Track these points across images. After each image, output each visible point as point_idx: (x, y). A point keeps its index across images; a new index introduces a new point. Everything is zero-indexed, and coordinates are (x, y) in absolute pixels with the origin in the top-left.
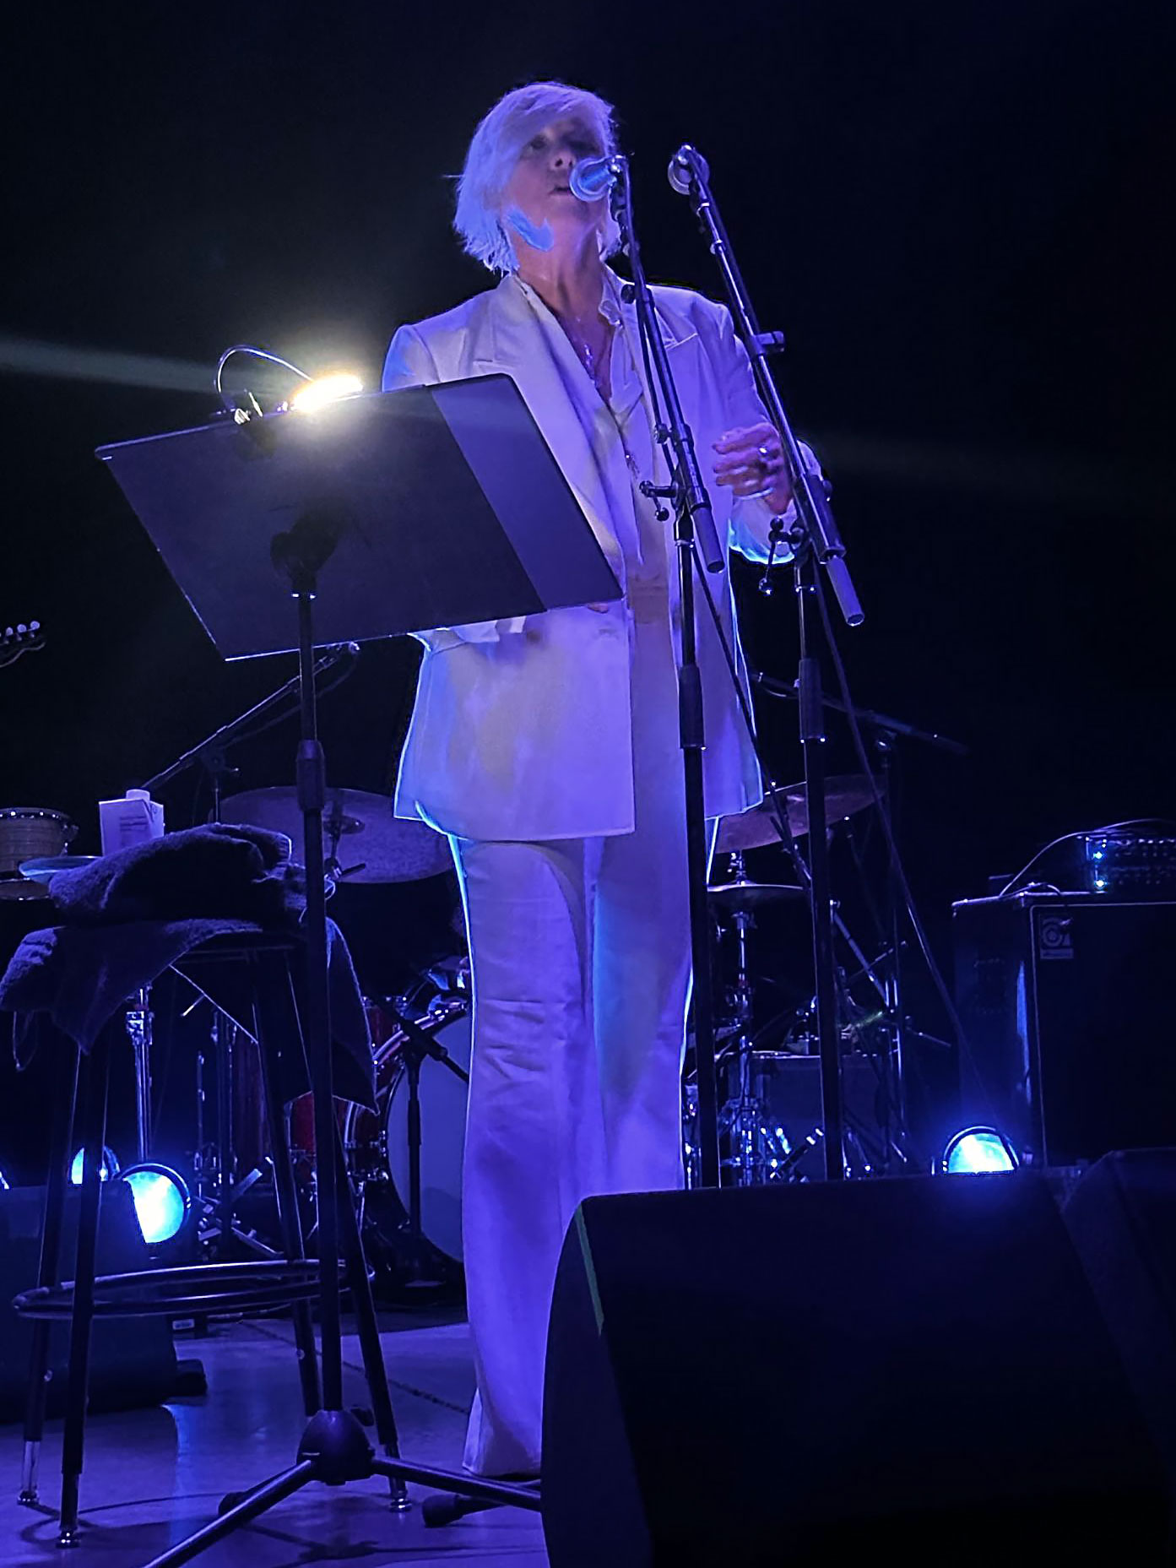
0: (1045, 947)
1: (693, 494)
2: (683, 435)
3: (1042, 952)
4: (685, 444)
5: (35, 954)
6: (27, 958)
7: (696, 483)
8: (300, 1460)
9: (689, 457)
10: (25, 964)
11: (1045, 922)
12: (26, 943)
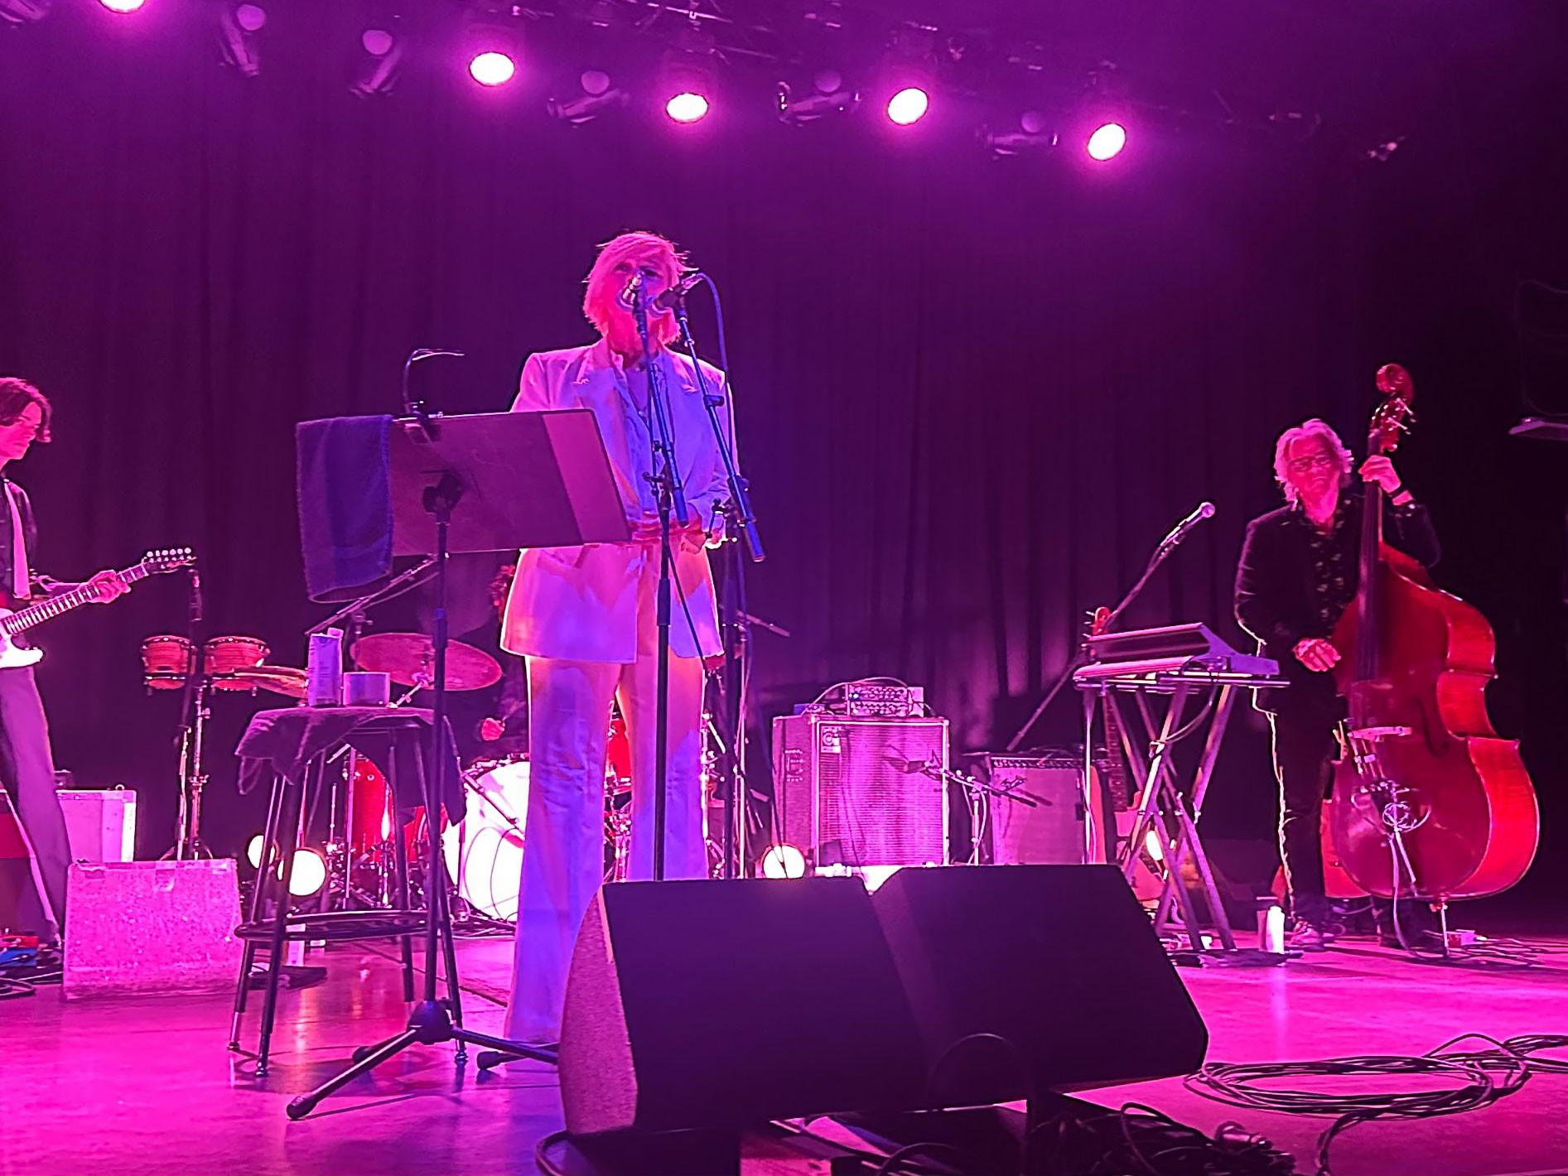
0: (824, 745)
1: (673, 482)
2: (669, 448)
3: (823, 748)
4: (669, 453)
5: (263, 725)
6: (259, 727)
7: (675, 476)
8: (409, 1029)
9: (671, 461)
10: (257, 730)
11: (825, 731)
12: (257, 718)
